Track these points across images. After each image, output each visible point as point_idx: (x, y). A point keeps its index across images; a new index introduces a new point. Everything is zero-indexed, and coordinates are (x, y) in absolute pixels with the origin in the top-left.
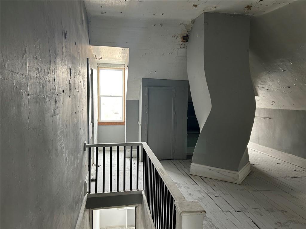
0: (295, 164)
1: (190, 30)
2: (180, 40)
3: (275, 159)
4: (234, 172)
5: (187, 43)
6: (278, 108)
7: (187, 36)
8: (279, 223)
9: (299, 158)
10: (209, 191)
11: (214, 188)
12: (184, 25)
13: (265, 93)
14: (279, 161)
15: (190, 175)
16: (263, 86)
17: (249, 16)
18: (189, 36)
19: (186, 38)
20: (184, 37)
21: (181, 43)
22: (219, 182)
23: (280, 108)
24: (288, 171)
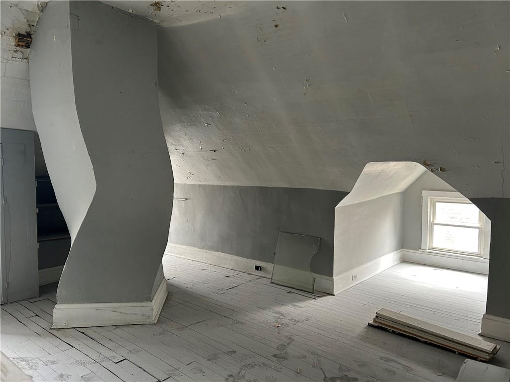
0: (226, 266)
1: (35, 24)
2: (12, 42)
3: (197, 264)
4: (144, 304)
5: (29, 49)
6: (198, 183)
7: (29, 35)
8: (230, 376)
9: (229, 256)
10: (101, 357)
11: (110, 345)
12: (20, 9)
13: (178, 159)
14: (204, 266)
15: (54, 332)
16: (175, 148)
17: (155, 23)
18: (32, 36)
19: (25, 40)
20: (19, 35)
21: (15, 48)
22: (117, 330)
23: (200, 183)
24: (220, 280)
